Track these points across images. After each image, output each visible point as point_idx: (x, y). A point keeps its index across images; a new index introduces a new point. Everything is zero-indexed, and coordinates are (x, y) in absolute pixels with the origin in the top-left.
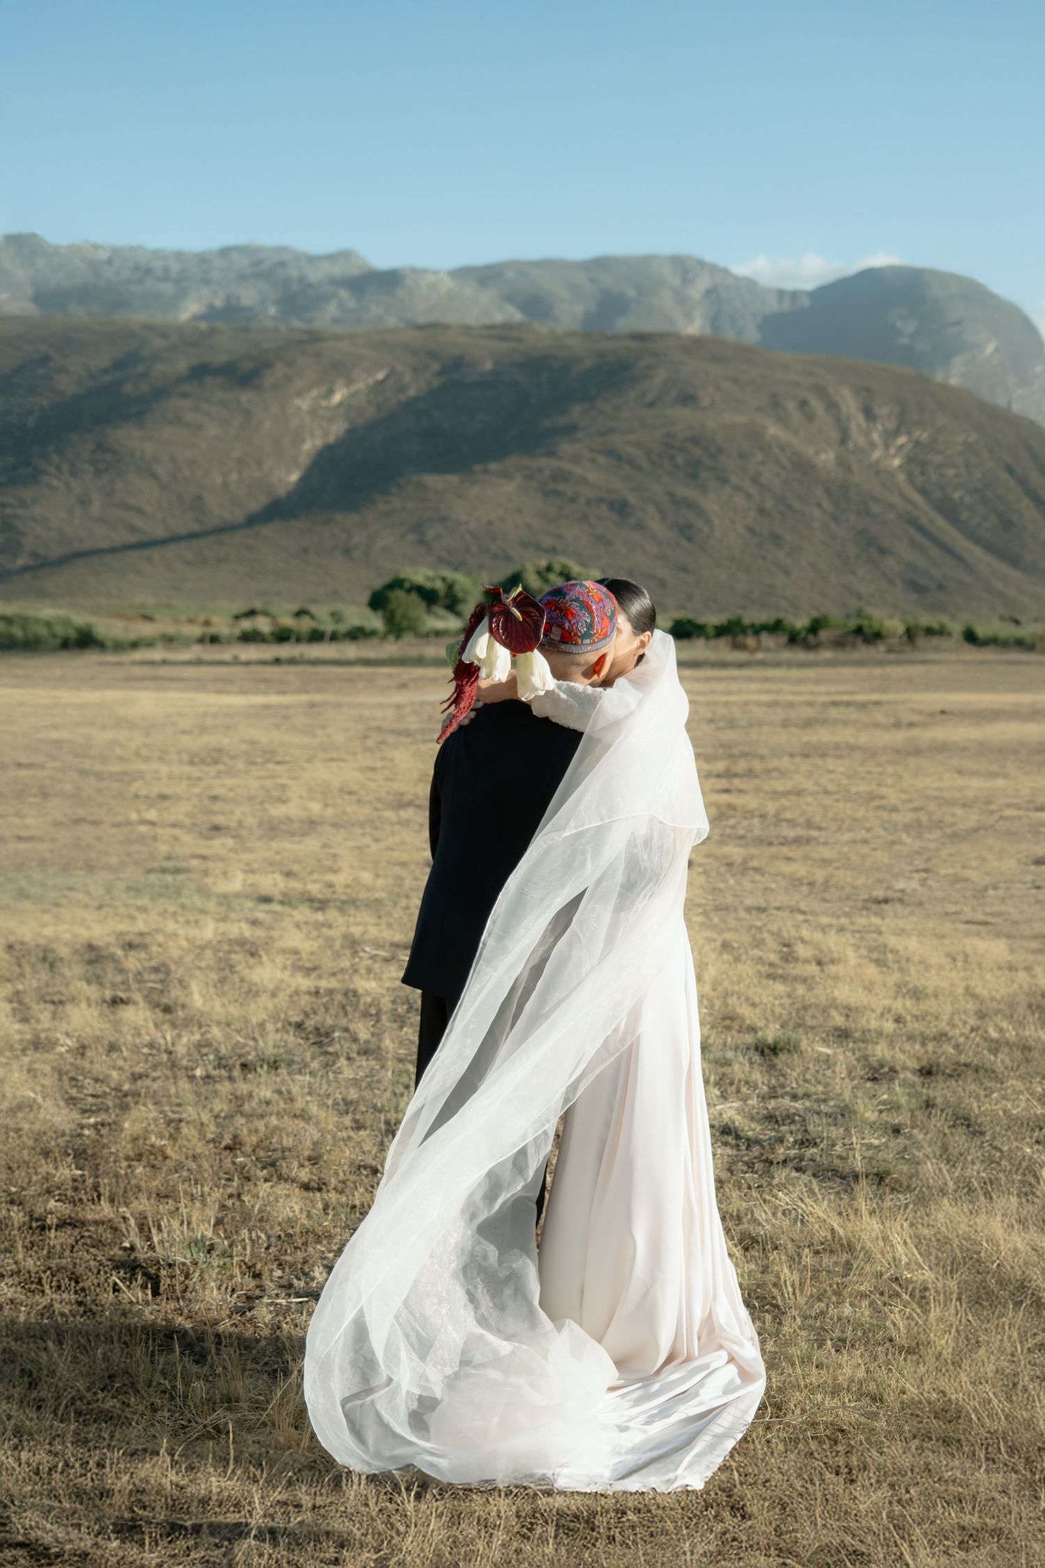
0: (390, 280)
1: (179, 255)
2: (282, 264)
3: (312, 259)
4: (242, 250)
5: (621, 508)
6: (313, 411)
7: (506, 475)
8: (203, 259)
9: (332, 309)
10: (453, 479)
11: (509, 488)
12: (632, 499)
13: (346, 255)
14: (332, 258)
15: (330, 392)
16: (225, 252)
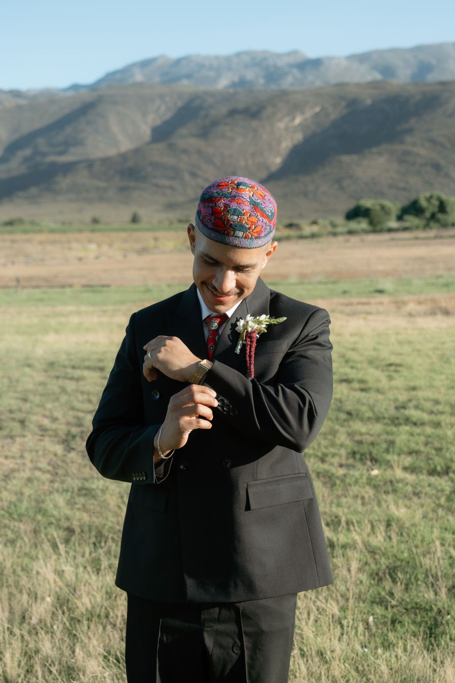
0: (316, 63)
1: (217, 58)
2: (265, 59)
3: (279, 56)
4: (247, 53)
5: (437, 167)
6: (286, 129)
7: (380, 154)
8: (228, 59)
9: (289, 79)
10: (355, 157)
11: (381, 161)
12: (442, 162)
13: (295, 53)
14: (289, 54)
15: (293, 119)
16: (238, 55)
